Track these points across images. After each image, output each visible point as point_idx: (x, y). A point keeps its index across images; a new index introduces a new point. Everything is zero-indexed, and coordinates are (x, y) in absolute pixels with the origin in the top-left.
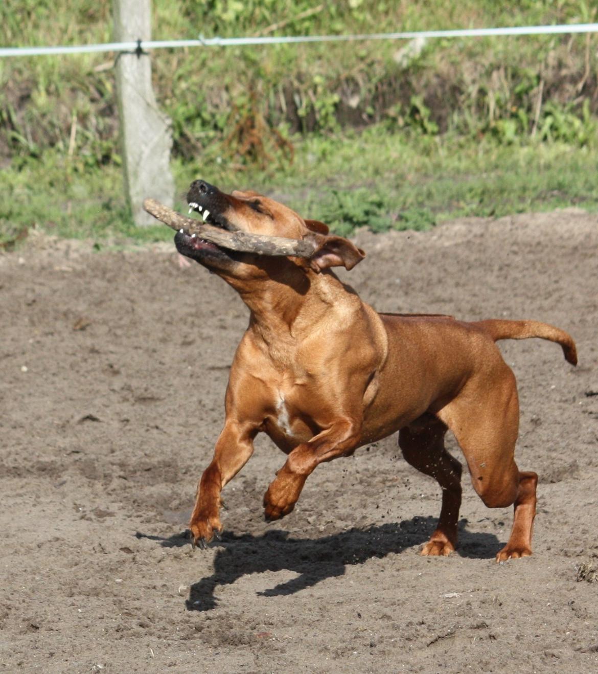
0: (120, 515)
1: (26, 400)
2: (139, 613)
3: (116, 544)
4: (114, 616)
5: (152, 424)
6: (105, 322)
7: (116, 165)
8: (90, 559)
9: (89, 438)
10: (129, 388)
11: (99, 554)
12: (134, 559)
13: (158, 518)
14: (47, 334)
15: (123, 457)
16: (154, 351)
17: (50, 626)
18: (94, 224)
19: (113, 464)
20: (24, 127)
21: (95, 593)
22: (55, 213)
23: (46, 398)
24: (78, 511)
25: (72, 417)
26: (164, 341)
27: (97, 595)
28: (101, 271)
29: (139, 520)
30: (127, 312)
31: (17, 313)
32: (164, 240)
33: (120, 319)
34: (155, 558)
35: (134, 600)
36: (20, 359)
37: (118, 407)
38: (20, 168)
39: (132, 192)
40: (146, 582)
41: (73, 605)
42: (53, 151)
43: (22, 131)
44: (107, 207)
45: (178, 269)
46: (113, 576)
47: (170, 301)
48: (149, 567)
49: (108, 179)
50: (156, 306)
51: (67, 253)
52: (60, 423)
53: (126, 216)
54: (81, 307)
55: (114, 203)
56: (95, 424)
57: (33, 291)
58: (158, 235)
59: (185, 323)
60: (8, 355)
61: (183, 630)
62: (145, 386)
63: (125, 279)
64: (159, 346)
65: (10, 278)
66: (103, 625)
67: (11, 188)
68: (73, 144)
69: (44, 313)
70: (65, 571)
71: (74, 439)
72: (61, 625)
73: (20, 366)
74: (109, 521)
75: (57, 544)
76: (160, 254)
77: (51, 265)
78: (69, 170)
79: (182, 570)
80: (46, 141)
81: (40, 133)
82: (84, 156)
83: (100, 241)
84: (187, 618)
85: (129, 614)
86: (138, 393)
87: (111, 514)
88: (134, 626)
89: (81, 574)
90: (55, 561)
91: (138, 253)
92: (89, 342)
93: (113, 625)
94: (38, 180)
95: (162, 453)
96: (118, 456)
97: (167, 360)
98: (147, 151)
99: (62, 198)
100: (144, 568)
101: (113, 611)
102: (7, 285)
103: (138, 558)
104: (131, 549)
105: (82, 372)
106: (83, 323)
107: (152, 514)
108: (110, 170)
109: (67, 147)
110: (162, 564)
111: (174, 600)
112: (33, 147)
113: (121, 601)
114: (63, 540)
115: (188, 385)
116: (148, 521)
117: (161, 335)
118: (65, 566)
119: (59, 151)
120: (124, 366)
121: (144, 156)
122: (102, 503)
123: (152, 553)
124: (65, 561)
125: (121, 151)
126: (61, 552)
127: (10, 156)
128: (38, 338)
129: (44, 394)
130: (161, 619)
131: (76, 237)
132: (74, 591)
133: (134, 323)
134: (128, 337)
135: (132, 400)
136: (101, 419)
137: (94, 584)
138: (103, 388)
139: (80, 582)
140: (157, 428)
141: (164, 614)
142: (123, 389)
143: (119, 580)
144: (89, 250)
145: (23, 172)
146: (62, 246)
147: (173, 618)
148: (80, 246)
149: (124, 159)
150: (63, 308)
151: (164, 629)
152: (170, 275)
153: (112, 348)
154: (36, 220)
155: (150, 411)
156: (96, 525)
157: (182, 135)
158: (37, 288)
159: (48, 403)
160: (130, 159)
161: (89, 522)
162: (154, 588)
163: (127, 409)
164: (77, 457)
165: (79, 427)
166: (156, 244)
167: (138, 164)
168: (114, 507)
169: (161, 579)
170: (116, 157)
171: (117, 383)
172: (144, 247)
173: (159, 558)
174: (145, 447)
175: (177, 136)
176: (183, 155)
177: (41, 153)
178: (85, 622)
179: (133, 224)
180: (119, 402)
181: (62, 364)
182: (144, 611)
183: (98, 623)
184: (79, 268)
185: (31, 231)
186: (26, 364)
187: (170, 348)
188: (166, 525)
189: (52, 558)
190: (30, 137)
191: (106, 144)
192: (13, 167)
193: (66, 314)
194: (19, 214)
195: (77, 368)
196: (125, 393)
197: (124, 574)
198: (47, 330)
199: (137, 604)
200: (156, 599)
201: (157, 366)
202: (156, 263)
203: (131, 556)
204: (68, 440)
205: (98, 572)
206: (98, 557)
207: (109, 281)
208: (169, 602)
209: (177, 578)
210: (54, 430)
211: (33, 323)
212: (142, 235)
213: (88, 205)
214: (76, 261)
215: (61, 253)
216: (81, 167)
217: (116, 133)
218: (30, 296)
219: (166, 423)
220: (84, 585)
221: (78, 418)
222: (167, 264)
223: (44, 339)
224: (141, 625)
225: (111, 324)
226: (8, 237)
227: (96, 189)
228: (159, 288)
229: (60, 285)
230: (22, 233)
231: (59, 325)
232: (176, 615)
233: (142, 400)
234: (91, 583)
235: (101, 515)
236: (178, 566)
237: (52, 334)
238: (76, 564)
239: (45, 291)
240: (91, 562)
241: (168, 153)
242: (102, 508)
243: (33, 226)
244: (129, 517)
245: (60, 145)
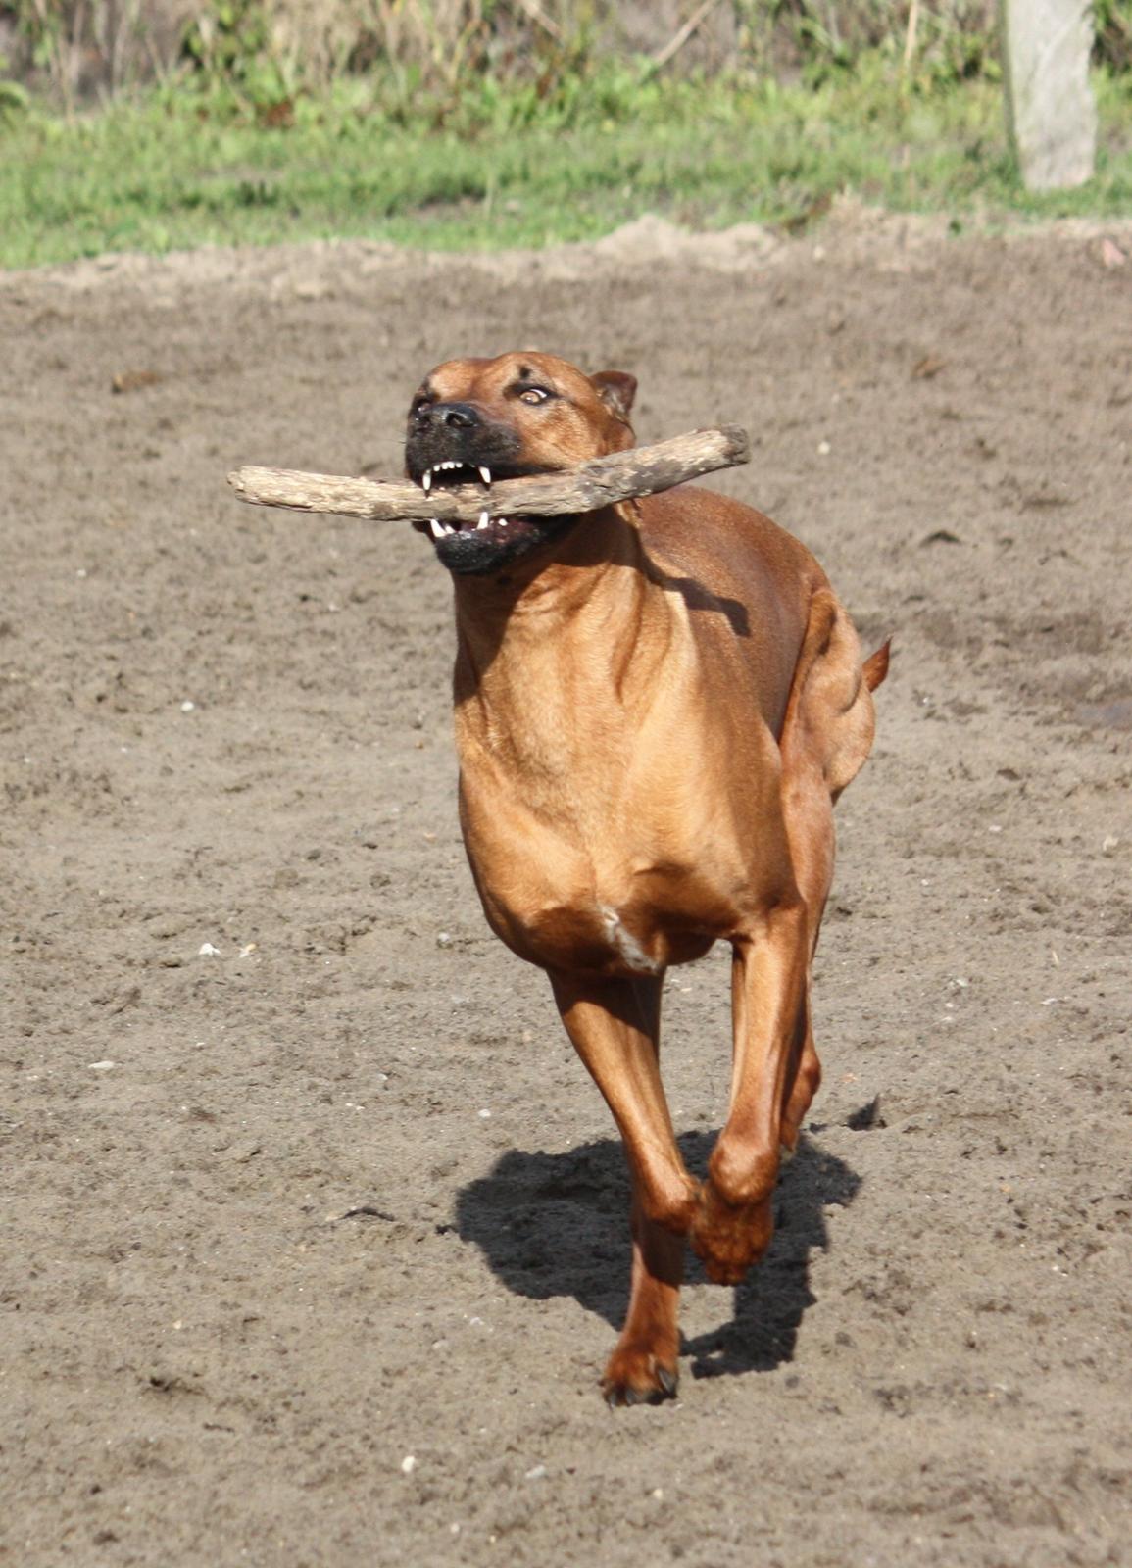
0: (997, 712)
1: (828, 504)
2: (1031, 887)
3: (989, 762)
4: (987, 892)
5: (1055, 547)
6: (969, 363)
7: (990, 79)
8: (943, 790)
9: (940, 573)
10: (1012, 483)
11: (958, 782)
12: (1022, 790)
13: (1066, 716)
14: (865, 386)
15: (1002, 607)
16: (1059, 415)
17: (873, 909)
18: (951, 185)
19: (984, 619)
20: (824, 11)
21: (953, 850)
22: (880, 167)
23: (863, 502)
24: (921, 704)
25: (911, 534)
26: (1076, 396)
27: (956, 854)
28: (962, 271)
29: (1031, 720)
30: (1009, 345)
31: (810, 347)
32: (1076, 213)
33: (998, 357)
34: (1059, 788)
35: (1023, 863)
36: (816, 431)
37: (993, 517)
38: (817, 86)
39: (1020, 128)
40: (1045, 832)
41: (912, 872)
42: (876, 54)
43: (819, 17)
44: (974, 154)
45: (1102, 267)
46: (985, 822)
47: (1087, 325)
48: (1050, 805)
49: (976, 104)
50: (1062, 334)
51: (901, 239)
52: (890, 545)
53: (1009, 171)
54: (926, 337)
55: (985, 148)
56: (952, 547)
57: (840, 307)
58: (1066, 206)
59: (1115, 364)
60: (793, 425)
61: (1110, 918)
62: (1041, 478)
63: (1007, 285)
64: (1068, 407)
65: (799, 285)
66: (968, 908)
67: (800, 123)
68: (912, 39)
69: (859, 347)
70: (898, 811)
71: (914, 575)
72: (890, 908)
73: (815, 444)
74: (977, 722)
75: (883, 764)
76: (1067, 242)
77: (871, 261)
78: (905, 89)
79: (1109, 810)
80: (864, 37)
81: (853, 23)
82: (933, 65)
83: (961, 217)
84: (1119, 897)
85: (1013, 889)
86: (1029, 491)
87: (980, 710)
88: (1023, 910)
89: (927, 816)
90: (880, 794)
91: (1030, 240)
92: (940, 400)
93: (985, 909)
94: (850, 106)
95: (1073, 598)
96: (994, 605)
97: (1081, 431)
98: (1047, 53)
99: (892, 140)
100: (1041, 807)
101: (984, 884)
102: (792, 298)
103: (1030, 789)
104: (1018, 771)
105: (928, 453)
106: (931, 365)
107: (1054, 709)
108: (979, 87)
109: (900, 46)
110: (1073, 800)
111: (1095, 864)
112: (839, 47)
113: (998, 867)
114: (894, 755)
115: (1120, 476)
116: (1048, 722)
117: (1070, 387)
118: (898, 802)
119: (885, 54)
120: (1004, 441)
121: (1043, 63)
122: (965, 691)
123: (1054, 779)
124: (898, 794)
125: (1000, 52)
126: (890, 778)
127: (798, 64)
128: (849, 393)
129: (859, 494)
130: (1071, 898)
131: (919, 208)
132: (916, 847)
133: (1022, 366)
134: (1013, 391)
135: (1019, 505)
136: (963, 537)
137: (951, 836)
138: (967, 483)
139: (926, 832)
140: (1064, 554)
141: (1076, 889)
142: (1001, 484)
143: (996, 829)
144: (941, 233)
145: (822, 91)
146: (893, 224)
147: (1093, 896)
148: (925, 227)
149: (1006, 67)
150: (893, 338)
151: (1077, 916)
152: (1088, 277)
153: (981, 409)
154: (845, 179)
155: (1052, 523)
156: (954, 729)
157: (1110, 24)
158: (848, 304)
159: (867, 510)
160: (1018, 69)
161: (940, 724)
162: (1059, 841)
163: (1010, 521)
164: (919, 606)
165: (922, 554)
166: (1062, 223)
167: (1031, 77)
168: (986, 698)
169: (1072, 825)
170: (990, 65)
171: (992, 474)
172: (1040, 229)
173: (1068, 788)
174: (1042, 588)
175: (1101, 24)
176: (1110, 59)
177: (856, 56)
178: (934, 903)
179: (1020, 186)
180: (995, 508)
181: (891, 440)
182: (1041, 882)
183: (959, 903)
184: (923, 265)
185: (836, 198)
186: (828, 439)
187: (1088, 410)
188: (1079, 730)
189: (875, 789)
190: (834, 27)
191: (972, 41)
192: (804, 83)
193: (899, 349)
194: (815, 169)
195: (918, 447)
196: (1006, 491)
197: (1005, 817)
198: (865, 378)
199: (1028, 870)
200: (1063, 862)
201: (1064, 442)
202: (1061, 256)
203: (1016, 784)
204: (902, 576)
205: (956, 813)
206: (959, 788)
207: (978, 289)
208: (1085, 867)
209: (1101, 825)
210: (877, 560)
211: (839, 366)
212: (1038, 206)
213: (940, 152)
214: (917, 253)
215: (891, 239)
216: (926, 84)
217: (990, 22)
218: (835, 318)
219: (1080, 548)
220: (932, 837)
221: (921, 535)
222: (1082, 258)
223: (859, 395)
224: (1036, 909)
225: (981, 367)
226: (794, 210)
227: (954, 121)
228: (1067, 300)
229: (889, 296)
230: (820, 203)
231: (887, 369)
232: (1099, 891)
233: (1038, 503)
234: (944, 833)
235: (963, 710)
236: (1101, 803)
237: (874, 385)
238: (918, 800)
239: (863, 308)
240: (946, 796)
241: (1084, 56)
242: (965, 698)
243: (841, 189)
244: (1015, 714)
245: (889, 43)
